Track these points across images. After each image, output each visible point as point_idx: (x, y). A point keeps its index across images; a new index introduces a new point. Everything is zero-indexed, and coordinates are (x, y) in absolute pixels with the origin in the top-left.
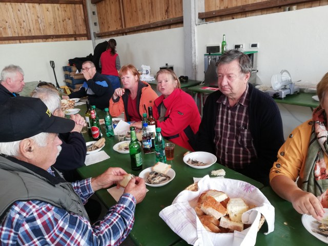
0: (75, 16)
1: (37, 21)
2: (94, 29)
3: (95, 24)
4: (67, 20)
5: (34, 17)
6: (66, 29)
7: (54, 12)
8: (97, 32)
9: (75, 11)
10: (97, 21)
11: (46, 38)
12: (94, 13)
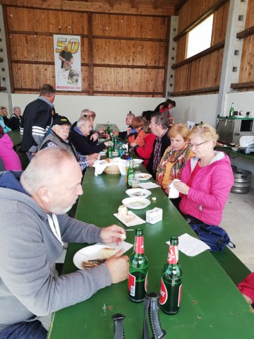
0: (157, 78)
1: (128, 81)
2: (169, 89)
3: (171, 85)
4: (150, 81)
5: (127, 78)
6: (147, 88)
7: (142, 74)
8: (170, 92)
9: (157, 75)
10: (173, 83)
11: (132, 94)
12: (172, 76)
